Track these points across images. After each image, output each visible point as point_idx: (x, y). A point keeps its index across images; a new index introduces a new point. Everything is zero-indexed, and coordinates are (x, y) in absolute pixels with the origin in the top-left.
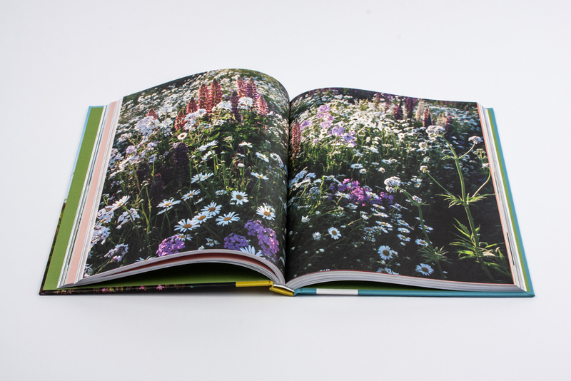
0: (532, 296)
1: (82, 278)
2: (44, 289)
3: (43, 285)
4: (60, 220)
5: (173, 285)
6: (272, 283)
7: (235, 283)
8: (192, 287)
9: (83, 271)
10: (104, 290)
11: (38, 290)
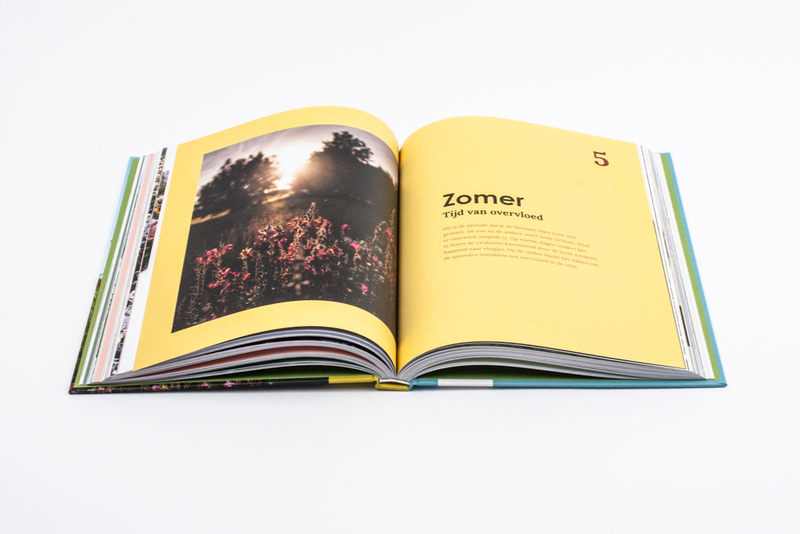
0: (724, 385)
1: (109, 376)
2: (75, 386)
3: (73, 381)
4: (95, 300)
5: (246, 381)
6: (376, 379)
7: (327, 378)
8: (271, 383)
9: (111, 368)
10: (154, 387)
11: (68, 387)
